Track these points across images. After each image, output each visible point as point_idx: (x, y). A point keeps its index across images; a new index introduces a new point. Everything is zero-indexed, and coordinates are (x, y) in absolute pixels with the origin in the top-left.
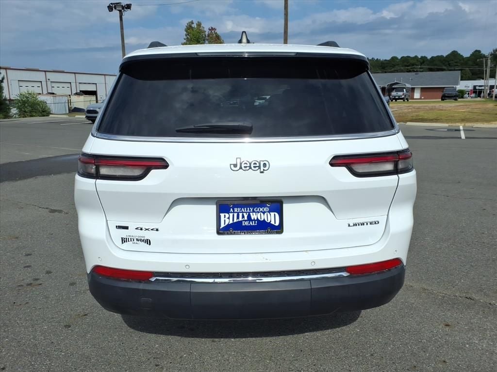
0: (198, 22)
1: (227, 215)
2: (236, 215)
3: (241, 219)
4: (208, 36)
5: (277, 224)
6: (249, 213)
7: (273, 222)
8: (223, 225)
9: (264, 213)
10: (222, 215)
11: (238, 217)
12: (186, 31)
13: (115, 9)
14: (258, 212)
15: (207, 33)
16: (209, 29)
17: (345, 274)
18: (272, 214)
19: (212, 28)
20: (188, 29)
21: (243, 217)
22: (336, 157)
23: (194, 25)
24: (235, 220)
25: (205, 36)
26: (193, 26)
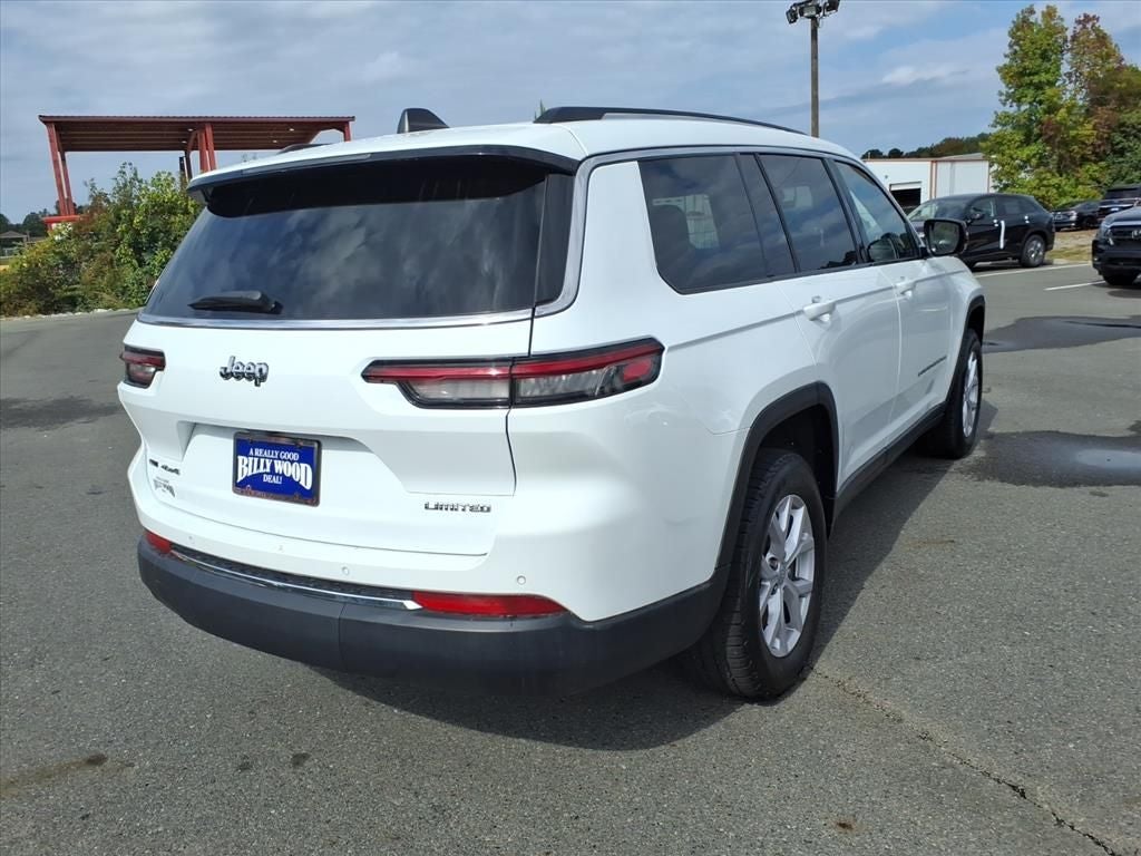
0: (1048, 7)
1: (245, 458)
2: (256, 459)
3: (261, 470)
4: (1074, 38)
5: (308, 487)
6: (274, 459)
7: (302, 483)
8: (240, 478)
9: (292, 462)
10: (240, 458)
11: (258, 467)
12: (1012, 35)
13: (802, 14)
14: (285, 460)
15: (1069, 34)
16: (1079, 22)
17: (411, 605)
18: (303, 465)
19: (1086, 16)
20: (1018, 30)
21: (265, 466)
22: (377, 363)
23: (1037, 18)
24: (255, 472)
25: (1066, 41)
26: (1032, 19)
